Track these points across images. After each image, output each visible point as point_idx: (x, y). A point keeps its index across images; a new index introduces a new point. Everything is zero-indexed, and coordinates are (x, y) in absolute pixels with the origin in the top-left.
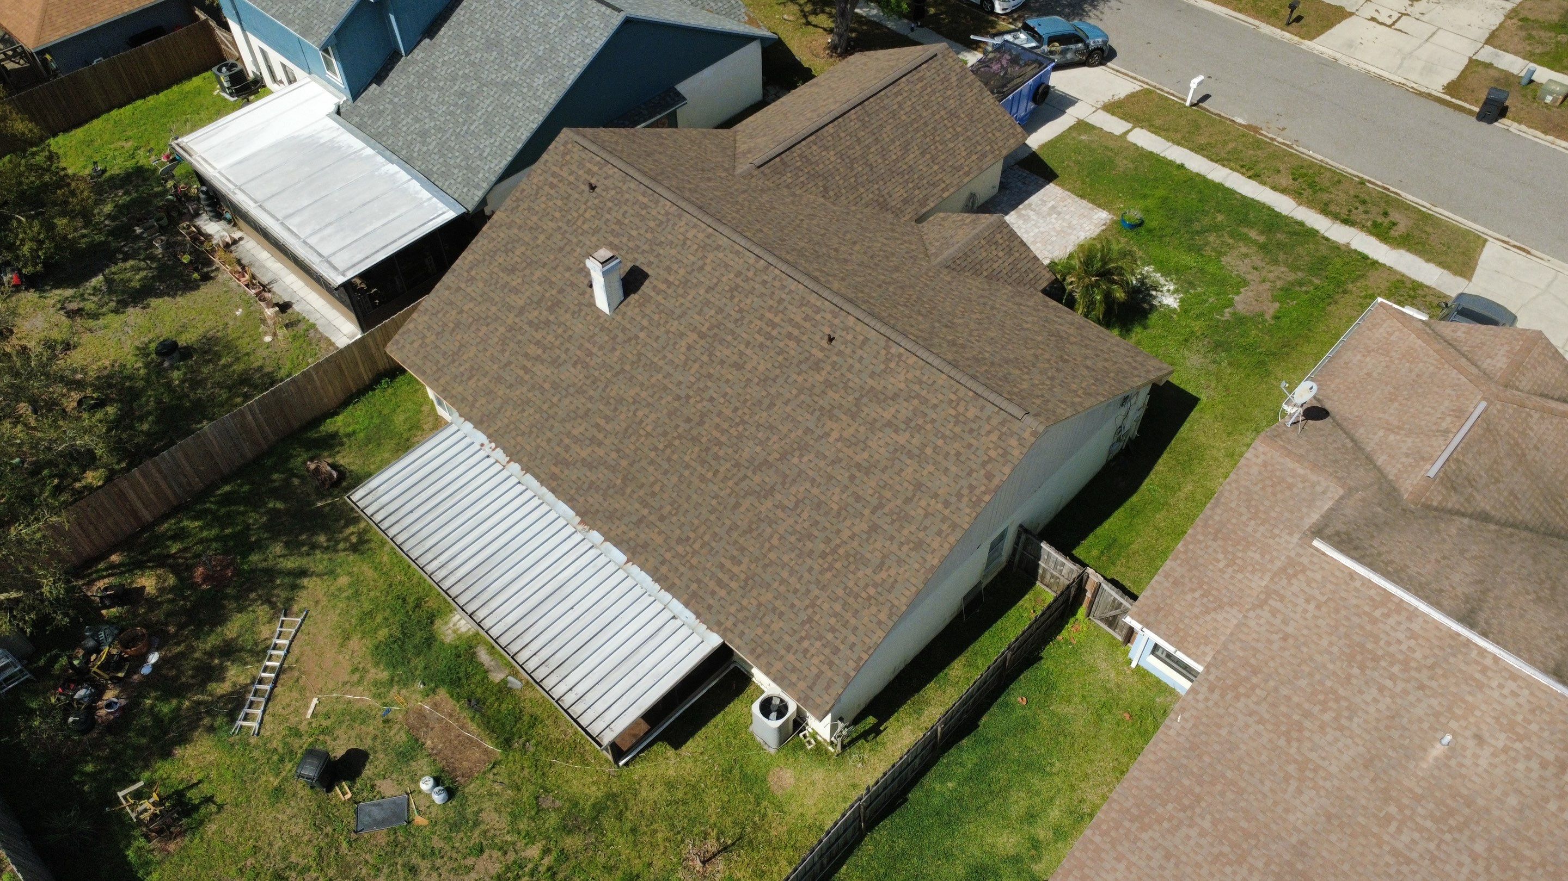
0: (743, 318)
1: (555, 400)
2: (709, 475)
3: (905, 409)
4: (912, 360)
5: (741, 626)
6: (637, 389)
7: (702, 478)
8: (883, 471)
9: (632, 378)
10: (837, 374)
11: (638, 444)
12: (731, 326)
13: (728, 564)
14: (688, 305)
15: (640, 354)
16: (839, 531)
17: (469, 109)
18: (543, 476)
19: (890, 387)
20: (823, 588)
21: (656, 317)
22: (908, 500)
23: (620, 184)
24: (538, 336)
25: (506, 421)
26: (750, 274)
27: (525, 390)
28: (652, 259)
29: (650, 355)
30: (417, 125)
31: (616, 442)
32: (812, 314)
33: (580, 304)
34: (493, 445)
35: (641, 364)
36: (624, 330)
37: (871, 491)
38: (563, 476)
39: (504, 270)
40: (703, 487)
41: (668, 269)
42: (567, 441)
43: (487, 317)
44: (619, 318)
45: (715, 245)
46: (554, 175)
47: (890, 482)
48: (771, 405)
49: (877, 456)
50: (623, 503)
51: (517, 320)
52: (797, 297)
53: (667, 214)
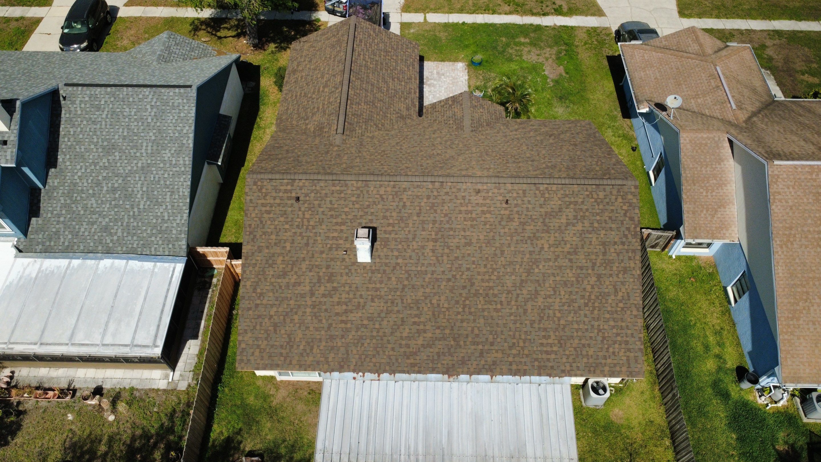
0: (450, 218)
1: (377, 326)
2: (499, 306)
3: (570, 212)
4: (554, 187)
5: (574, 365)
6: (422, 290)
7: (497, 310)
8: (583, 248)
9: (413, 287)
10: (523, 216)
11: (447, 317)
12: (447, 226)
13: (544, 341)
14: (412, 229)
15: (407, 272)
16: (584, 289)
17: (128, 197)
18: (406, 369)
19: (554, 206)
20: (598, 319)
21: (400, 247)
22: (604, 254)
23: (314, 188)
24: (336, 299)
25: (357, 356)
26: (435, 193)
27: (353, 333)
28: (370, 218)
29: (414, 268)
30: (95, 226)
31: (433, 324)
32: (486, 195)
33: (346, 267)
34: (361, 374)
35: (413, 276)
36: (386, 264)
37: (584, 261)
38: (418, 362)
39: (279, 277)
40: (500, 314)
41: (385, 217)
42: (404, 342)
43: (292, 310)
44: (378, 260)
45: (402, 190)
46: (263, 205)
47: (590, 250)
48: (502, 252)
49: (574, 243)
50: (463, 351)
51: (314, 299)
52: (471, 191)
53: (358, 188)
